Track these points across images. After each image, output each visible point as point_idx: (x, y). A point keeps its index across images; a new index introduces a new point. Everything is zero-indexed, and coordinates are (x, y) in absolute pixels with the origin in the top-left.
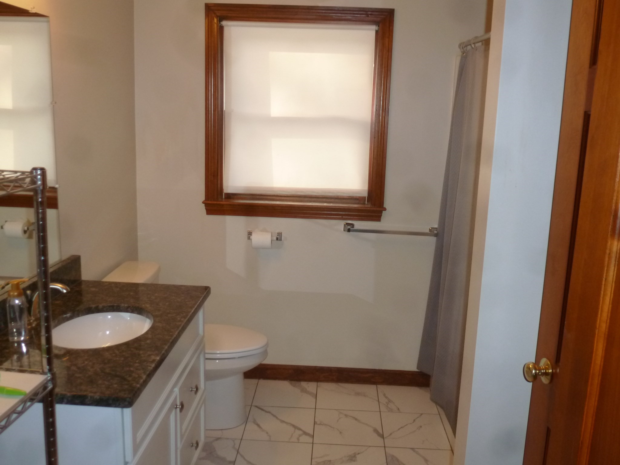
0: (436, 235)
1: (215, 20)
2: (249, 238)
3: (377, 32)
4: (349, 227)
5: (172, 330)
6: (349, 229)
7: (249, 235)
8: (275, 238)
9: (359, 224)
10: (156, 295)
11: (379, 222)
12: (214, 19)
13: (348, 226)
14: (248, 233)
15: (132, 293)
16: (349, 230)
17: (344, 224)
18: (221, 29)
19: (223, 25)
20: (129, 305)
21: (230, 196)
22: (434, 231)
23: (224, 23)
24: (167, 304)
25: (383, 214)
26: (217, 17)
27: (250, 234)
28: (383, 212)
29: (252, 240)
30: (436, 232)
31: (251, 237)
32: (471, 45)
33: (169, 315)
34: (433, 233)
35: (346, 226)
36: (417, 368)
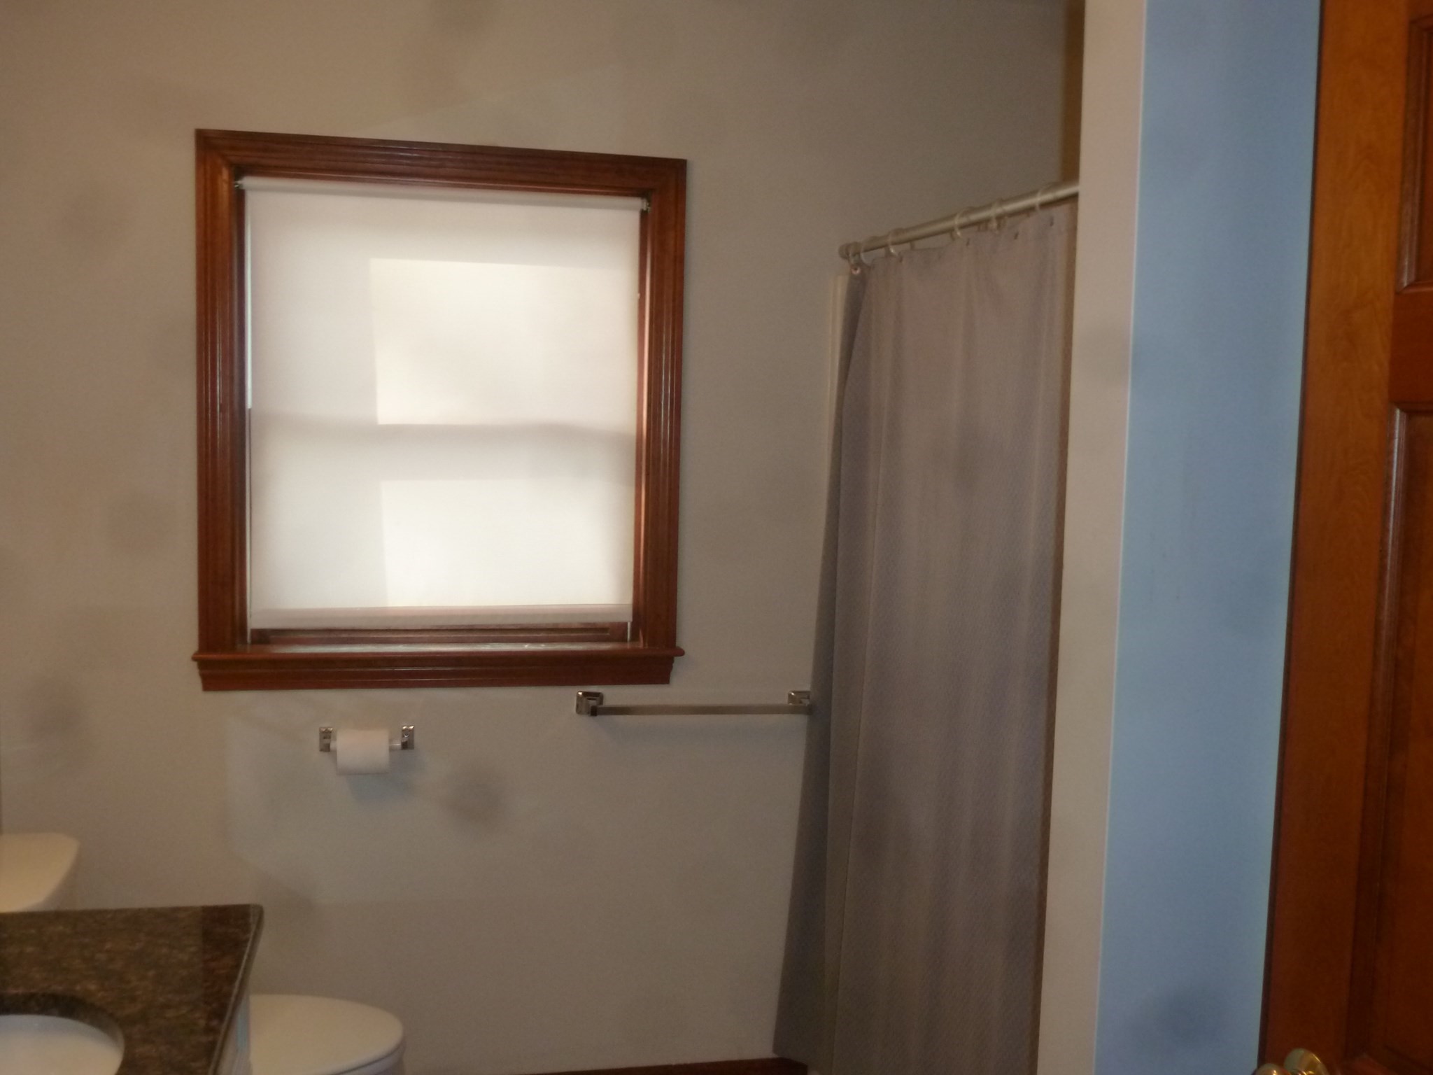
0: (810, 711)
1: (225, 174)
2: (326, 748)
3: (644, 215)
4: (593, 703)
5: (193, 1064)
6: (593, 707)
7: (325, 738)
8: (398, 744)
9: (614, 695)
10: (108, 946)
11: (667, 685)
12: (220, 173)
13: (590, 699)
14: (320, 736)
15: (29, 949)
16: (594, 712)
17: (578, 696)
18: (239, 198)
19: (244, 188)
20: (33, 991)
21: (264, 637)
22: (803, 700)
23: (248, 182)
24: (151, 973)
25: (675, 665)
26: (230, 165)
27: (326, 735)
28: (677, 659)
29: (335, 751)
30: (806, 702)
31: (332, 746)
32: (886, 246)
33: (170, 1014)
34: (800, 705)
35: (585, 699)
36: (775, 1051)
